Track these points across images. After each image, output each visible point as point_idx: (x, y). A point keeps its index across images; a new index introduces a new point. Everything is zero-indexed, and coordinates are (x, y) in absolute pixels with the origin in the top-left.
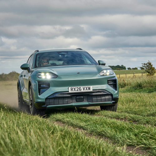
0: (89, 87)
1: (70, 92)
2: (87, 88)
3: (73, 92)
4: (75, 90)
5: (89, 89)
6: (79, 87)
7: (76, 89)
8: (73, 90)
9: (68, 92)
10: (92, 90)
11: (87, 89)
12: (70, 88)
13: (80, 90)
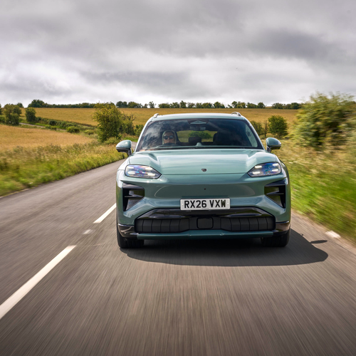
0: (223, 200)
1: (183, 208)
3: (190, 209)
4: (193, 205)
5: (223, 204)
6: (201, 200)
7: (196, 204)
8: (190, 204)
9: (179, 208)
10: (229, 208)
11: (218, 204)
12: (182, 201)
13: (204, 205)
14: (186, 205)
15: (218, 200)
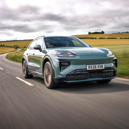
0: (102, 65)
1: (88, 69)
2: (100, 66)
3: (90, 69)
4: (91, 67)
5: (102, 67)
6: (94, 65)
7: (93, 67)
8: (90, 67)
9: (86, 69)
10: (104, 68)
12: (88, 66)
13: (96, 67)
14: (89, 67)
15: (100, 65)
